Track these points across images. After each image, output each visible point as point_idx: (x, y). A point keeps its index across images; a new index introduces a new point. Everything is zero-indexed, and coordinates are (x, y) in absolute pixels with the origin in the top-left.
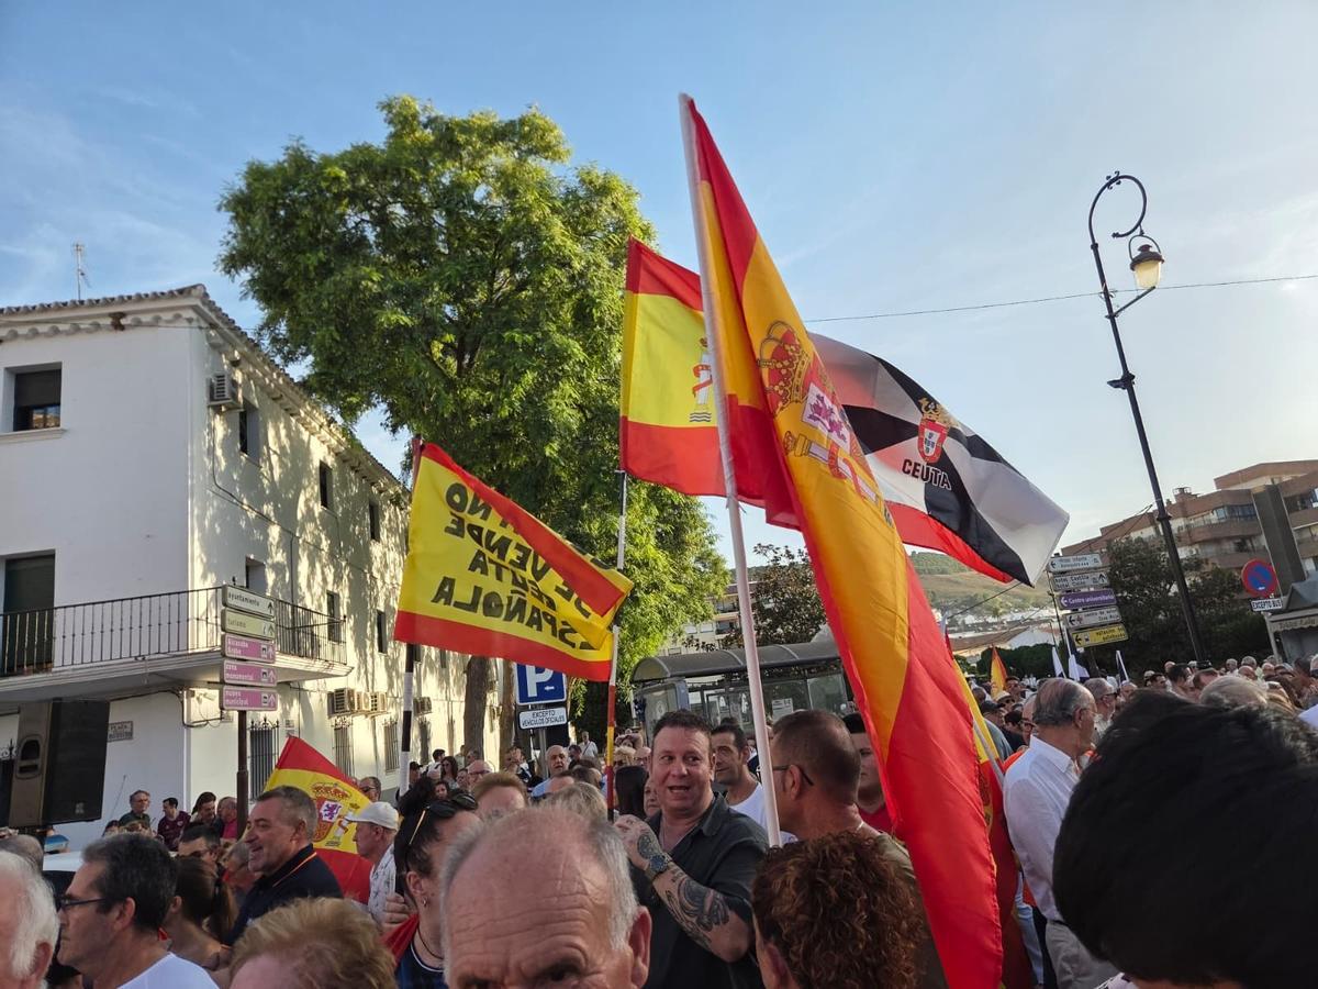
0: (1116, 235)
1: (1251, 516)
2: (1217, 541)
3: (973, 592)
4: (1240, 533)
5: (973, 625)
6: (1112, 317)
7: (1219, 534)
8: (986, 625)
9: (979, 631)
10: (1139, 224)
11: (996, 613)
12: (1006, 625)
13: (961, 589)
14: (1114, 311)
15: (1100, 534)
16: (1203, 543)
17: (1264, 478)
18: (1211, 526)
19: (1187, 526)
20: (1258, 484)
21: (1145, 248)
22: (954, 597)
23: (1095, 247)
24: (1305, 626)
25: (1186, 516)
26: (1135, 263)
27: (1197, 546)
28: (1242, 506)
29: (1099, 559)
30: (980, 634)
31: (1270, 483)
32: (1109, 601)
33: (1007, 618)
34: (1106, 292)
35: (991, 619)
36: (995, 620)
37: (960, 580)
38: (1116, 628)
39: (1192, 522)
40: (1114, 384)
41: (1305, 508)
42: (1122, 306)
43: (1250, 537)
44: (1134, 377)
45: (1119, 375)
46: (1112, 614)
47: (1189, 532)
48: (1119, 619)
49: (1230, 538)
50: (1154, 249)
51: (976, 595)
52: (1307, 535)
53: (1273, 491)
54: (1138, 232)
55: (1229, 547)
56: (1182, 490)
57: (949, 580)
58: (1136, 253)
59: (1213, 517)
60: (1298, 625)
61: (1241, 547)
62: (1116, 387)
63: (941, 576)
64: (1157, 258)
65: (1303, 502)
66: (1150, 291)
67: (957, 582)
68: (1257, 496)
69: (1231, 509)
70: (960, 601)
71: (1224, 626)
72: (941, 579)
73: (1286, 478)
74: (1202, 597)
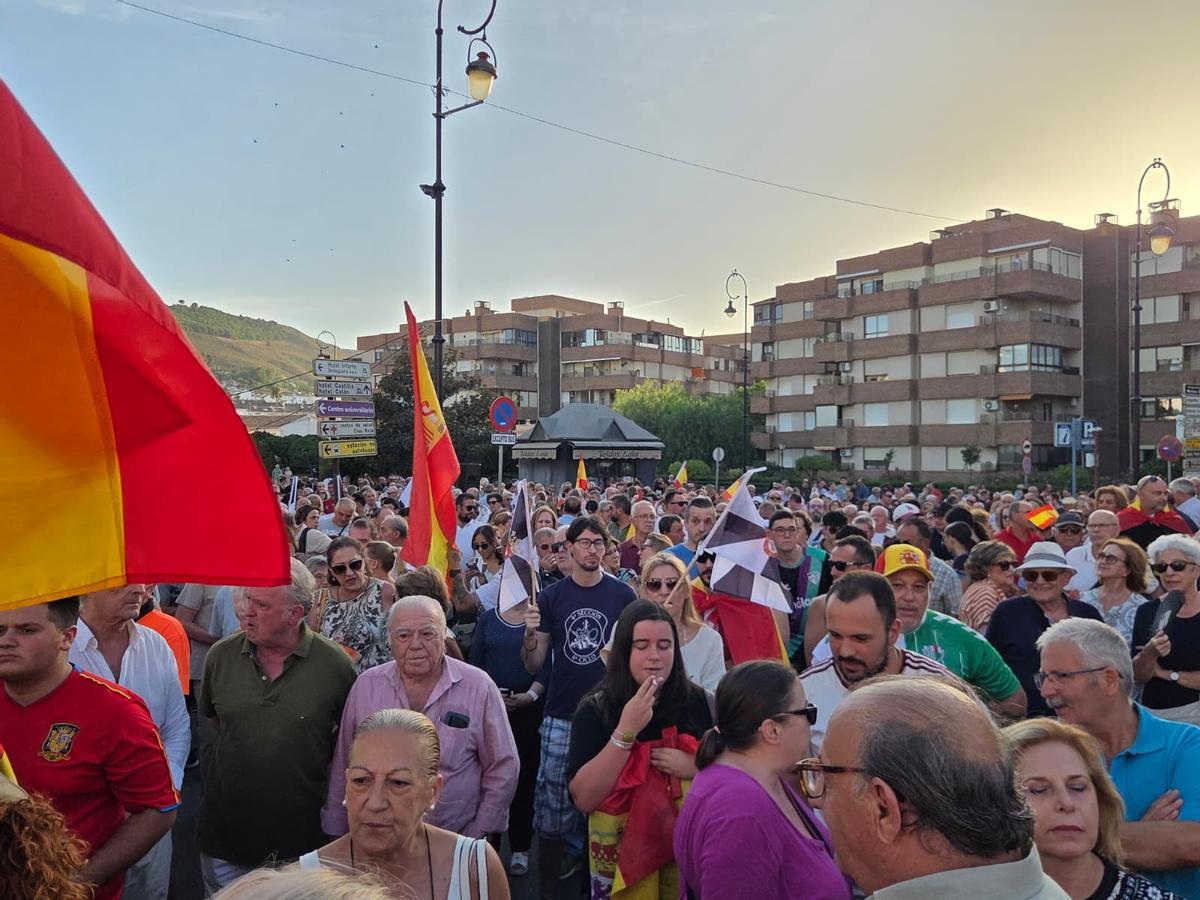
0: (461, 29)
1: (532, 343)
2: (499, 360)
3: (255, 364)
4: (519, 357)
5: (247, 401)
6: (439, 116)
7: (502, 354)
8: (263, 403)
9: (253, 410)
10: (483, 27)
11: (275, 393)
12: (284, 408)
13: (243, 359)
14: (443, 112)
15: (398, 331)
16: (488, 360)
17: (551, 310)
18: (498, 345)
19: (478, 341)
20: (545, 314)
21: (483, 56)
22: (234, 366)
23: (439, 32)
24: (540, 457)
25: (479, 330)
26: (472, 68)
27: (482, 362)
28: (527, 332)
29: (368, 370)
30: (254, 414)
31: (555, 316)
32: (369, 414)
33: (288, 400)
34: (439, 87)
35: (268, 399)
36: (274, 401)
37: (245, 349)
38: (368, 443)
39: (484, 338)
40: (426, 189)
41: (575, 345)
42: (450, 109)
43: (526, 363)
44: (444, 188)
45: (432, 182)
46: (368, 427)
47: (478, 347)
48: (374, 433)
49: (510, 360)
50: (490, 60)
51: (258, 369)
52: (570, 370)
53: (555, 323)
54: (480, 35)
55: (509, 368)
56: (482, 303)
57: (231, 347)
58: (475, 58)
59: (502, 337)
60: (536, 455)
61: (518, 371)
62: (427, 193)
63: (223, 339)
64: (491, 71)
65: (575, 339)
66: (476, 104)
67: (240, 350)
68: (542, 325)
69: (518, 332)
70: (238, 373)
71: (477, 446)
72: (222, 343)
73: (568, 314)
74: (468, 416)
